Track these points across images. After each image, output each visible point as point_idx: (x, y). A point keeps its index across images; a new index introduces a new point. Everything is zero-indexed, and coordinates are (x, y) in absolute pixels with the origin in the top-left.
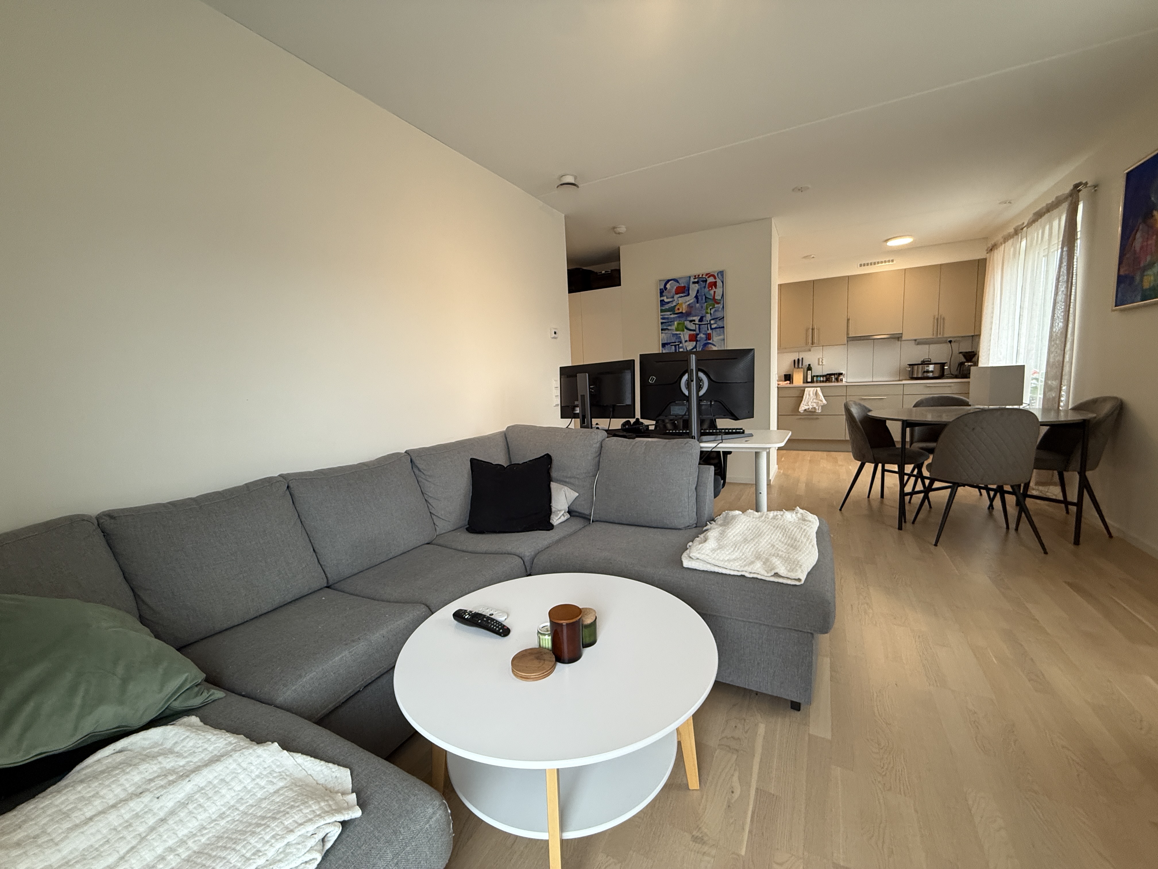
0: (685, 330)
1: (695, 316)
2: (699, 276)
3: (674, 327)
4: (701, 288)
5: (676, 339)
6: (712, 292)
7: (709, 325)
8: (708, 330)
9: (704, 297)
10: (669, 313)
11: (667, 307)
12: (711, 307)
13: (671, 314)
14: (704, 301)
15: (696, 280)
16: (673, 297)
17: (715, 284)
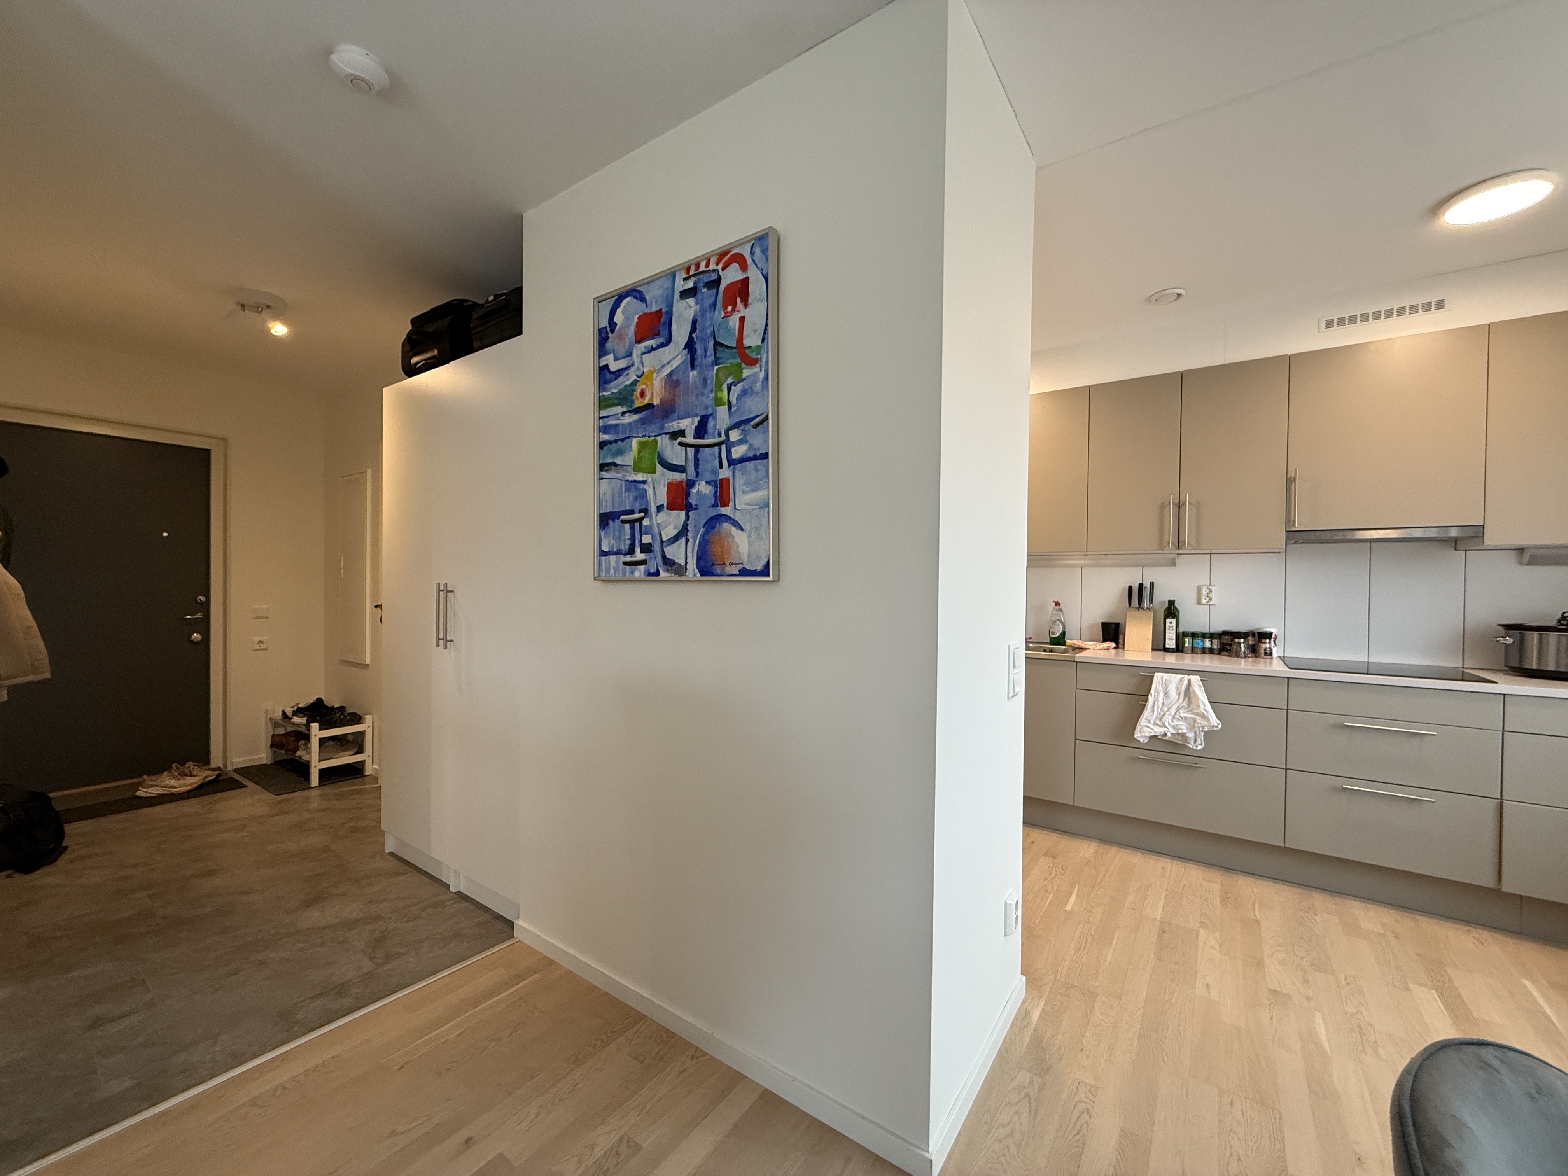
0: (659, 467)
1: (687, 416)
2: (698, 265)
3: (628, 459)
4: (703, 312)
5: (636, 499)
6: (734, 322)
7: (724, 447)
8: (721, 467)
9: (711, 343)
10: (619, 409)
11: (614, 388)
12: (730, 380)
13: (623, 414)
14: (711, 359)
15: (690, 284)
16: (629, 355)
17: (741, 290)
